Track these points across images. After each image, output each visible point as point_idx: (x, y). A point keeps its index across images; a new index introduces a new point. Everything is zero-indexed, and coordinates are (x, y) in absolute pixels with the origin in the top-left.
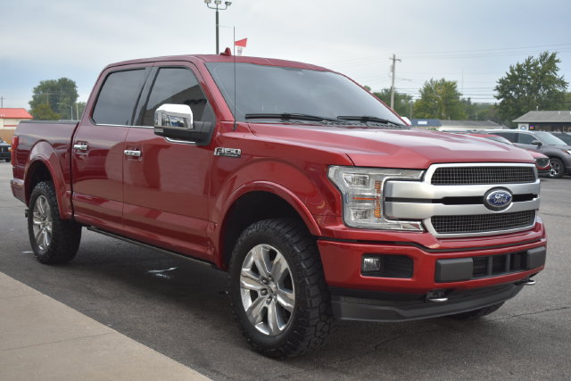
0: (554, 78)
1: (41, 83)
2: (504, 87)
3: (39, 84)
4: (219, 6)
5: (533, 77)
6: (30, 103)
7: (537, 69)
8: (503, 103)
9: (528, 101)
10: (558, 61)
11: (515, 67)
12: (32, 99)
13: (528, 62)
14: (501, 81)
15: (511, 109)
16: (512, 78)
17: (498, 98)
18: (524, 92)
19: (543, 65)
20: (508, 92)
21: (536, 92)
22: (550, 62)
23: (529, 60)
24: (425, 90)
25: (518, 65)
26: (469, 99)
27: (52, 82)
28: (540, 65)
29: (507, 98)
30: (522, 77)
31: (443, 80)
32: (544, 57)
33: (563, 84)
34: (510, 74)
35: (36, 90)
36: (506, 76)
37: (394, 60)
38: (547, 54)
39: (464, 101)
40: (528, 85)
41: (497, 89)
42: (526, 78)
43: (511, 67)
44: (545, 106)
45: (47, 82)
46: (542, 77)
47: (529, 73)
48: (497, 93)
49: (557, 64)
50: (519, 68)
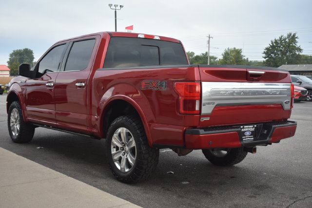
0: (295, 47)
1: (14, 51)
2: (268, 52)
3: (13, 52)
4: (117, 8)
5: (284, 46)
6: (8, 62)
7: (285, 42)
8: (267, 60)
9: (281, 59)
10: (297, 38)
11: (274, 41)
12: (9, 60)
13: (281, 38)
14: (267, 49)
15: (272, 64)
16: (273, 47)
17: (265, 58)
18: (279, 55)
19: (289, 40)
20: (270, 55)
21: (285, 54)
22: (293, 38)
23: (282, 37)
24: (225, 54)
25: (275, 40)
26: (247, 59)
27: (20, 50)
28: (287, 40)
29: (270, 58)
30: (278, 47)
31: (235, 48)
32: (289, 35)
33: (300, 50)
34: (271, 45)
35: (11, 55)
36: (269, 46)
37: (209, 37)
38: (291, 34)
39: (245, 60)
40: (281, 50)
41: (265, 53)
42: (280, 47)
43: (271, 41)
44: (290, 62)
45: (17, 51)
46: (289, 46)
47: (282, 45)
48: (264, 55)
49: (296, 39)
50: (276, 42)
